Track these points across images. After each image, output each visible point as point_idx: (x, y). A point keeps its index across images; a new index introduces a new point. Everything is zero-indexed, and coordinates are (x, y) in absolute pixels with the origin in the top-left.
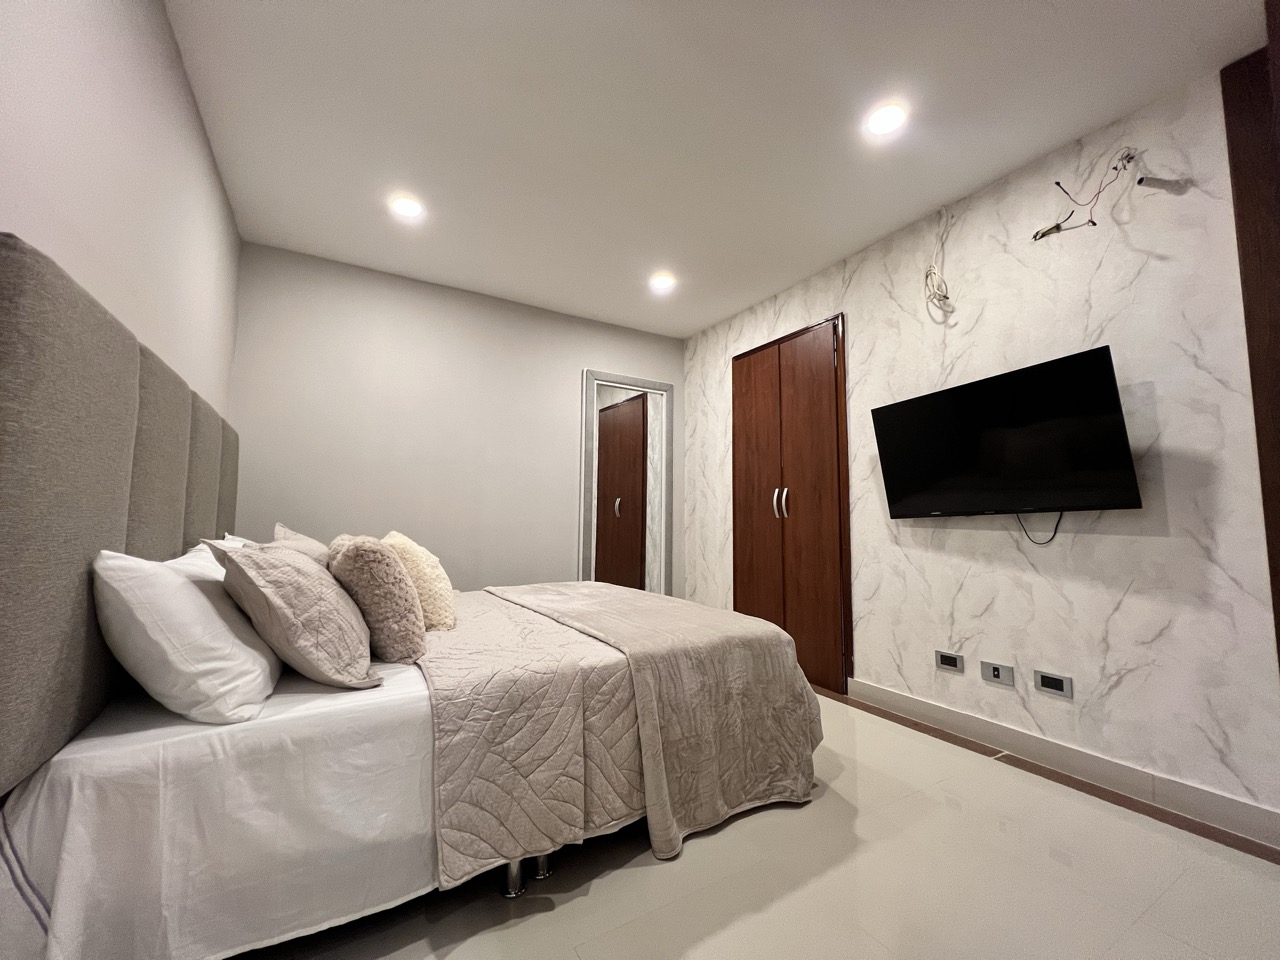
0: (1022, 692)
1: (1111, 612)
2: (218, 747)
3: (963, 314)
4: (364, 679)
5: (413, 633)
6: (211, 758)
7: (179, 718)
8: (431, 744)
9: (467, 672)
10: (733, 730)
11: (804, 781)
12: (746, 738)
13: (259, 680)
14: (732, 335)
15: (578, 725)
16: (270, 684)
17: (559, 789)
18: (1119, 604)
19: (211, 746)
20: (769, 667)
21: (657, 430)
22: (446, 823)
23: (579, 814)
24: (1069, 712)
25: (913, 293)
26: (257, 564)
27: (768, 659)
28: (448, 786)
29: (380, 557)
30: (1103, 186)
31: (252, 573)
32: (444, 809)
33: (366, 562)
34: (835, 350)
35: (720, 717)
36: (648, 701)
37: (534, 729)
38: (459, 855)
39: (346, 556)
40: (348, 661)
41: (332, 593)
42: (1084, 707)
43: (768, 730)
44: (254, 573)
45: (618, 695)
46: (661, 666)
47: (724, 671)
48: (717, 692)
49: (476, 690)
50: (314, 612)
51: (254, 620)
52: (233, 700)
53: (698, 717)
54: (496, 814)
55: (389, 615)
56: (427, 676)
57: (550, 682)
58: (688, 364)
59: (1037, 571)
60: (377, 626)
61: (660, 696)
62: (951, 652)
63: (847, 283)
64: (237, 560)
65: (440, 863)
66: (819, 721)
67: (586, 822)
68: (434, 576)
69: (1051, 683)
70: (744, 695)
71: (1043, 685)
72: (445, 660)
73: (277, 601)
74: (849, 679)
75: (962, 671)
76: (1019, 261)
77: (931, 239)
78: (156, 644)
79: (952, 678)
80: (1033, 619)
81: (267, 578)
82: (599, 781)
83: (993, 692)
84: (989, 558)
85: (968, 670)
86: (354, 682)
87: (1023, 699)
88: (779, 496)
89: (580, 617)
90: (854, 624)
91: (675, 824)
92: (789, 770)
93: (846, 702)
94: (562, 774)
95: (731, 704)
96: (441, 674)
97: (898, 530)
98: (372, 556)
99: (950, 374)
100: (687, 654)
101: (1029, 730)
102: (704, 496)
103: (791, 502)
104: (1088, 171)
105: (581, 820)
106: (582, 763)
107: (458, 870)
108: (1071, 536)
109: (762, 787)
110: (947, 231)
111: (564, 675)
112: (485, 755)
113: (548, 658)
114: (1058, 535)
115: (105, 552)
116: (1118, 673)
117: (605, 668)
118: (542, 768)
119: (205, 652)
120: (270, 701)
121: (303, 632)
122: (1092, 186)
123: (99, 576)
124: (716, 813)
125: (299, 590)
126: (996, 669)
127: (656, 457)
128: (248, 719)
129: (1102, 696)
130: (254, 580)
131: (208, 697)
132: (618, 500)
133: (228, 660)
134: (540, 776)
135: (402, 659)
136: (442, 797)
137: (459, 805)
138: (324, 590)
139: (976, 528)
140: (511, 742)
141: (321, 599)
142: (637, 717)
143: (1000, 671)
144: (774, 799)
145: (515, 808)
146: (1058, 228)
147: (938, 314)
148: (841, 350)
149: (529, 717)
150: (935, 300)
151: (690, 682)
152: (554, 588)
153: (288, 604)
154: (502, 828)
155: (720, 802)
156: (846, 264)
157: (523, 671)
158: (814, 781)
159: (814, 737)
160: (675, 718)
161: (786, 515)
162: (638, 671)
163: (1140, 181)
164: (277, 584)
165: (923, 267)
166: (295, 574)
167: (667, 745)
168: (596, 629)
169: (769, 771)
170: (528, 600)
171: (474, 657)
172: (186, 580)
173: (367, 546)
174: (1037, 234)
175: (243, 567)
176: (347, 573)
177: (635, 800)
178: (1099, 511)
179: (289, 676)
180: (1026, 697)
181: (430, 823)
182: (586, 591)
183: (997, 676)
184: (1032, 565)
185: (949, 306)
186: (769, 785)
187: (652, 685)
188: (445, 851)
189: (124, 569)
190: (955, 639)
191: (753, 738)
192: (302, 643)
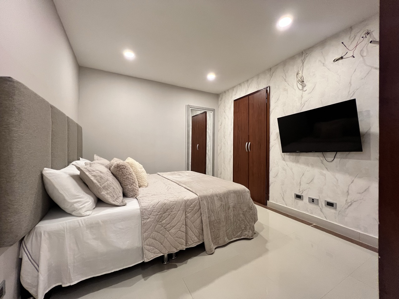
0: (321, 207)
1: (350, 183)
2: (81, 223)
3: (308, 86)
4: (121, 203)
5: (135, 189)
6: (79, 226)
7: (70, 215)
8: (141, 222)
9: (151, 201)
10: (230, 218)
11: (251, 232)
12: (234, 220)
13: (91, 203)
14: (234, 93)
15: (184, 217)
16: (94, 205)
17: (178, 235)
18: (353, 181)
19: (79, 223)
20: (242, 199)
21: (210, 123)
22: (146, 244)
23: (184, 242)
24: (335, 213)
25: (293, 80)
26: (88, 170)
27: (242, 197)
28: (146, 234)
29: (125, 167)
30: (358, 43)
31: (87, 173)
32: (145, 240)
33: (120, 169)
34: (267, 98)
35: (227, 213)
36: (205, 210)
37: (171, 218)
38: (150, 253)
39: (115, 167)
40: (116, 198)
41: (111, 179)
42: (340, 212)
43: (241, 217)
44: (88, 173)
45: (196, 208)
46: (208, 199)
47: (228, 200)
48: (226, 207)
49: (154, 207)
50: (106, 184)
51: (89, 186)
52: (84, 210)
53: (220, 214)
54: (160, 241)
55: (128, 184)
56: (139, 202)
57: (175, 204)
58: (220, 102)
59: (328, 170)
60: (125, 187)
61: (208, 208)
62: (299, 194)
63: (271, 76)
64: (83, 170)
65: (144, 255)
66: (257, 215)
67: (186, 244)
68: (141, 171)
69: (330, 204)
70: (234, 207)
71: (327, 205)
72: (144, 197)
73: (95, 181)
74: (268, 201)
75: (302, 200)
76: (328, 69)
77: (299, 61)
78: (61, 194)
79: (299, 201)
80: (325, 185)
81: (92, 175)
82: (190, 232)
83: (312, 206)
84: (312, 165)
85: (304, 200)
86: (118, 204)
87: (321, 209)
88: (247, 145)
89: (185, 183)
90: (270, 184)
91: (212, 244)
92: (247, 229)
93: (267, 208)
94: (179, 230)
95: (230, 210)
96: (143, 202)
97: (285, 156)
98: (122, 167)
99: (303, 107)
100: (216, 195)
101: (322, 218)
102: (224, 144)
103: (251, 146)
104: (353, 38)
105: (185, 244)
106: (185, 227)
107: (149, 257)
108: (339, 159)
109: (239, 234)
110: (305, 59)
111: (179, 202)
112: (156, 225)
113: (175, 197)
114: (335, 159)
115: (45, 169)
116: (351, 202)
117: (192, 200)
118: (173, 229)
119: (75, 197)
120: (95, 209)
121: (103, 190)
122: (355, 43)
123: (44, 175)
124: (225, 241)
125: (101, 177)
126: (313, 200)
127: (209, 132)
128: (89, 215)
129: (346, 209)
130: (88, 175)
131: (77, 209)
132: (198, 145)
133: (82, 198)
134: (173, 231)
135: (132, 197)
136: (144, 237)
137: (149, 239)
138: (109, 177)
139: (309, 156)
140: (164, 221)
141: (108, 180)
142: (201, 214)
143: (314, 200)
144: (242, 237)
145: (166, 240)
146: (342, 58)
147: (300, 87)
148: (268, 99)
149: (169, 214)
150: (300, 82)
151: (218, 204)
152: (178, 173)
153: (98, 182)
154: (162, 245)
155: (226, 238)
156: (271, 70)
157: (167, 201)
158: (255, 232)
159: (255, 219)
160: (213, 214)
161: (250, 151)
162: (202, 200)
163: (371, 42)
164: (95, 176)
165: (296, 71)
166: (100, 173)
167: (210, 222)
168: (190, 188)
169: (241, 229)
170: (169, 177)
171: (153, 196)
172: (68, 176)
173: (121, 164)
174: (335, 60)
175: (85, 172)
176: (115, 172)
177: (201, 237)
178: (348, 152)
179: (100, 202)
180: (322, 208)
181: (141, 244)
182: (187, 174)
183: (313, 202)
184: (326, 168)
185: (304, 84)
186: (241, 233)
187: (206, 205)
188: (146, 252)
189: (50, 173)
190: (301, 190)
191: (236, 220)
192: (103, 193)
